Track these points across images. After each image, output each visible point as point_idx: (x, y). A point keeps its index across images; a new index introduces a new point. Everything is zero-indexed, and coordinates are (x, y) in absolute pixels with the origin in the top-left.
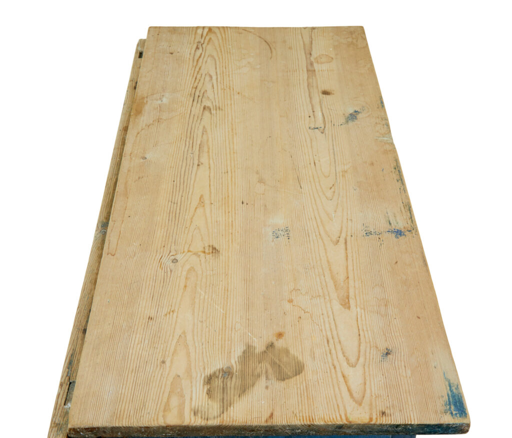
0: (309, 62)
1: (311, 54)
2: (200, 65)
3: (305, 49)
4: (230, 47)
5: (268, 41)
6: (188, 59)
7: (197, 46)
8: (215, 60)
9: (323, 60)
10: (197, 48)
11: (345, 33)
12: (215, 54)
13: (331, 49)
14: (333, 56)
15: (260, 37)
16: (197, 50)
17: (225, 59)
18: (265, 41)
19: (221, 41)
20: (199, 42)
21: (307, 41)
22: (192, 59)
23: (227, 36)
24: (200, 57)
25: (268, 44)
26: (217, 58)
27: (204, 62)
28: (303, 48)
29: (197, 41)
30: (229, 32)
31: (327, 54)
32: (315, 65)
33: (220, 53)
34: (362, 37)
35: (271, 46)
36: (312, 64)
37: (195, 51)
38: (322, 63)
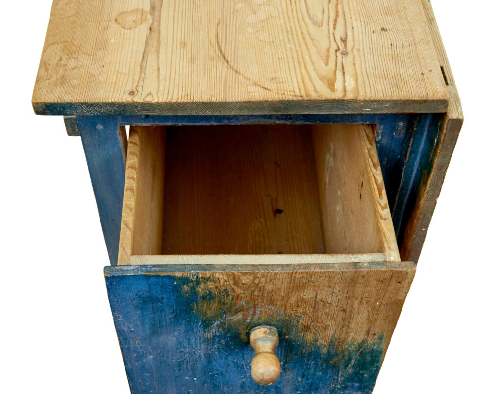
0: (157, 13)
1: (150, 29)
2: (331, 5)
3: (159, 41)
4: (288, 45)
5: (223, 60)
6: (354, 18)
7: (345, 45)
8: (309, 16)
9: (131, 18)
10: (344, 41)
11: (75, 82)
12: (312, 29)
13: (113, 41)
14: (114, 25)
15: (236, 71)
16: (343, 37)
17: (294, 18)
18: (227, 61)
19: (307, 58)
20: (345, 54)
21: (151, 59)
22: (348, 16)
23: (298, 72)
24: (335, 21)
25: (223, 56)
26: (307, 19)
27: (326, 11)
28: (162, 45)
29: (350, 56)
30: (295, 85)
31: (123, 30)
32: (147, 8)
33: (305, 31)
34: (46, 70)
35: (217, 50)
36: (153, 8)
37: (346, 35)
38: (135, 11)
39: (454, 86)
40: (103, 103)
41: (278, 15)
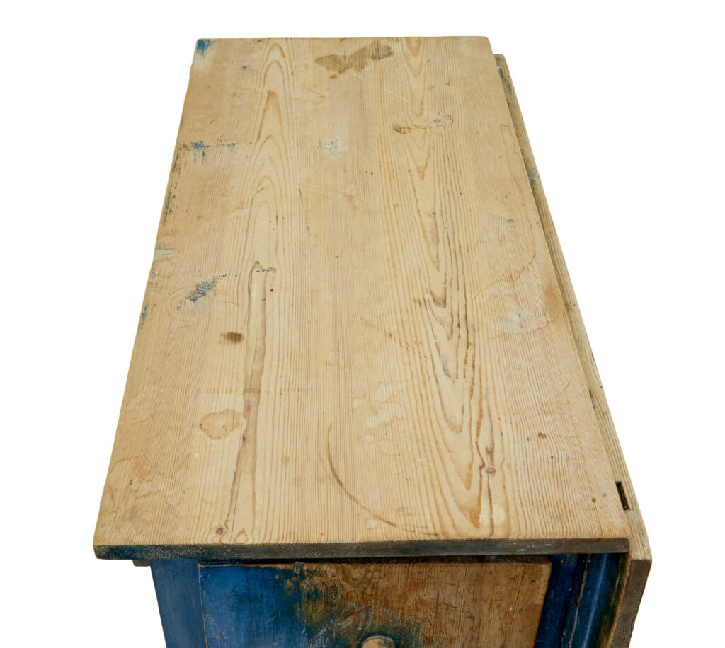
0: (252, 416)
1: (244, 439)
2: (472, 401)
3: (255, 456)
4: (418, 460)
5: (336, 484)
6: (503, 420)
7: (492, 459)
8: (445, 416)
9: (220, 422)
10: (490, 452)
12: (450, 435)
13: (196, 455)
14: (199, 433)
15: (353, 498)
16: (489, 446)
17: (425, 420)
18: (341, 484)
19: (443, 478)
20: (491, 472)
21: (245, 479)
22: (494, 416)
23: (432, 500)
24: (479, 424)
25: (336, 476)
26: (443, 422)
27: (467, 410)
28: (258, 461)
29: (498, 474)
30: (428, 518)
31: (209, 439)
32: (240, 408)
33: (440, 440)
34: (113, 498)
35: (328, 468)
36: (248, 408)
37: (493, 444)
38: (225, 412)
39: (637, 511)
40: (184, 546)
41: (405, 416)
